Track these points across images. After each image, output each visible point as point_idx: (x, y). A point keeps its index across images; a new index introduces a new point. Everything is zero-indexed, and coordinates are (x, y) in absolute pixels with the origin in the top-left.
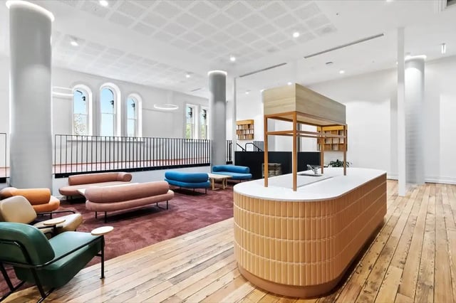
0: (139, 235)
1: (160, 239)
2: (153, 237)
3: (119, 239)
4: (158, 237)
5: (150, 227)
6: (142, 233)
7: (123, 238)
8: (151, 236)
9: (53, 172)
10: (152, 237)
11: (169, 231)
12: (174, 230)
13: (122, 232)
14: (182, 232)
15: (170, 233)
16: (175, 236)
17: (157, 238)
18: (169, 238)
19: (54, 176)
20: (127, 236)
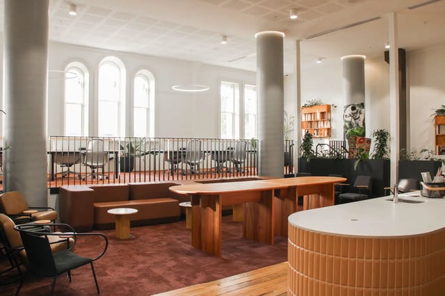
0: (160, 276)
1: (188, 283)
2: (179, 279)
3: (136, 279)
4: (186, 280)
5: (174, 266)
6: (164, 274)
7: (141, 277)
8: (176, 278)
9: (48, 186)
10: (177, 280)
11: (199, 274)
12: (207, 273)
13: (139, 271)
14: (217, 276)
15: (201, 276)
16: (208, 280)
17: (183, 281)
18: (200, 283)
19: (49, 190)
20: (145, 275)
